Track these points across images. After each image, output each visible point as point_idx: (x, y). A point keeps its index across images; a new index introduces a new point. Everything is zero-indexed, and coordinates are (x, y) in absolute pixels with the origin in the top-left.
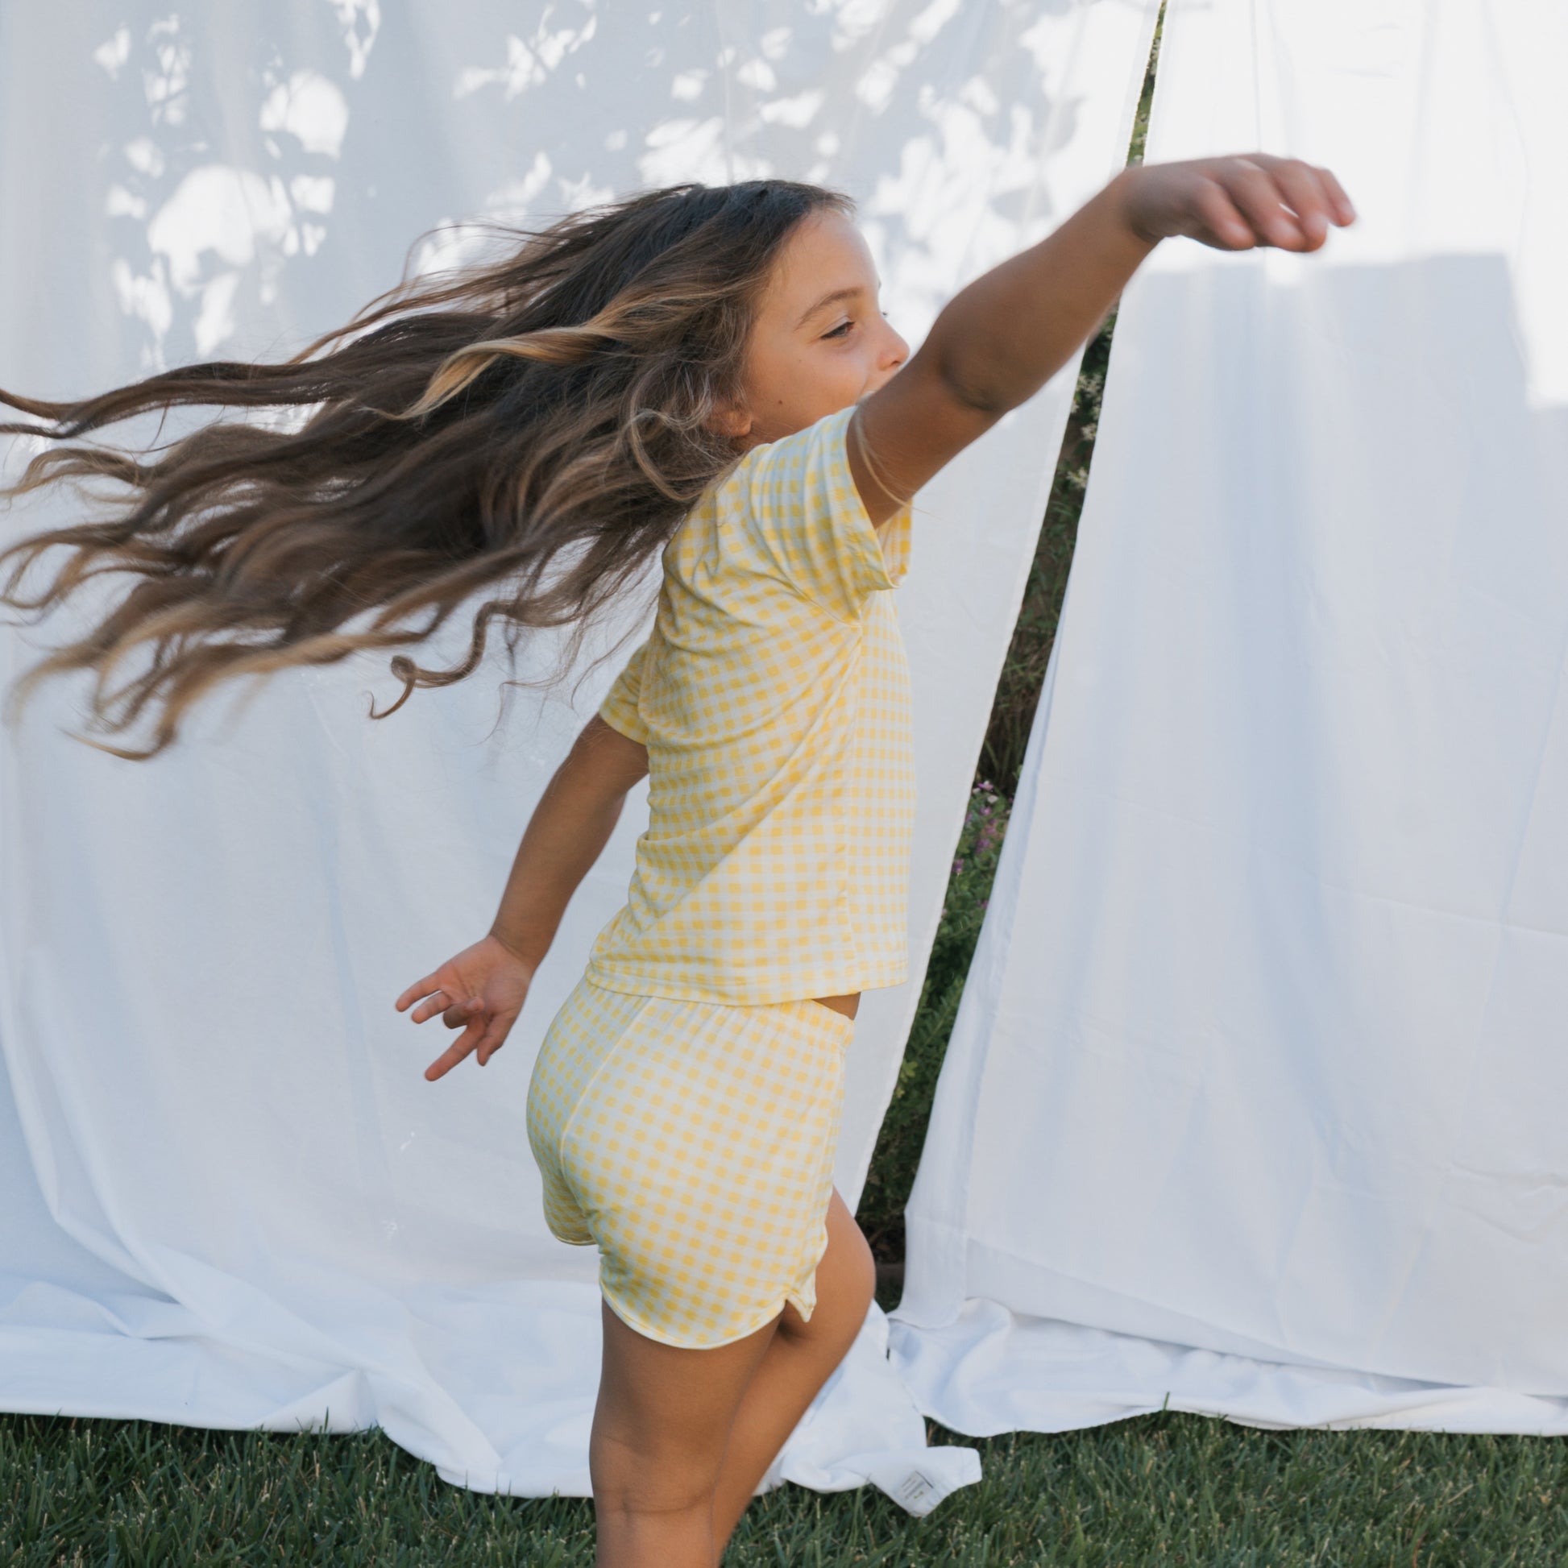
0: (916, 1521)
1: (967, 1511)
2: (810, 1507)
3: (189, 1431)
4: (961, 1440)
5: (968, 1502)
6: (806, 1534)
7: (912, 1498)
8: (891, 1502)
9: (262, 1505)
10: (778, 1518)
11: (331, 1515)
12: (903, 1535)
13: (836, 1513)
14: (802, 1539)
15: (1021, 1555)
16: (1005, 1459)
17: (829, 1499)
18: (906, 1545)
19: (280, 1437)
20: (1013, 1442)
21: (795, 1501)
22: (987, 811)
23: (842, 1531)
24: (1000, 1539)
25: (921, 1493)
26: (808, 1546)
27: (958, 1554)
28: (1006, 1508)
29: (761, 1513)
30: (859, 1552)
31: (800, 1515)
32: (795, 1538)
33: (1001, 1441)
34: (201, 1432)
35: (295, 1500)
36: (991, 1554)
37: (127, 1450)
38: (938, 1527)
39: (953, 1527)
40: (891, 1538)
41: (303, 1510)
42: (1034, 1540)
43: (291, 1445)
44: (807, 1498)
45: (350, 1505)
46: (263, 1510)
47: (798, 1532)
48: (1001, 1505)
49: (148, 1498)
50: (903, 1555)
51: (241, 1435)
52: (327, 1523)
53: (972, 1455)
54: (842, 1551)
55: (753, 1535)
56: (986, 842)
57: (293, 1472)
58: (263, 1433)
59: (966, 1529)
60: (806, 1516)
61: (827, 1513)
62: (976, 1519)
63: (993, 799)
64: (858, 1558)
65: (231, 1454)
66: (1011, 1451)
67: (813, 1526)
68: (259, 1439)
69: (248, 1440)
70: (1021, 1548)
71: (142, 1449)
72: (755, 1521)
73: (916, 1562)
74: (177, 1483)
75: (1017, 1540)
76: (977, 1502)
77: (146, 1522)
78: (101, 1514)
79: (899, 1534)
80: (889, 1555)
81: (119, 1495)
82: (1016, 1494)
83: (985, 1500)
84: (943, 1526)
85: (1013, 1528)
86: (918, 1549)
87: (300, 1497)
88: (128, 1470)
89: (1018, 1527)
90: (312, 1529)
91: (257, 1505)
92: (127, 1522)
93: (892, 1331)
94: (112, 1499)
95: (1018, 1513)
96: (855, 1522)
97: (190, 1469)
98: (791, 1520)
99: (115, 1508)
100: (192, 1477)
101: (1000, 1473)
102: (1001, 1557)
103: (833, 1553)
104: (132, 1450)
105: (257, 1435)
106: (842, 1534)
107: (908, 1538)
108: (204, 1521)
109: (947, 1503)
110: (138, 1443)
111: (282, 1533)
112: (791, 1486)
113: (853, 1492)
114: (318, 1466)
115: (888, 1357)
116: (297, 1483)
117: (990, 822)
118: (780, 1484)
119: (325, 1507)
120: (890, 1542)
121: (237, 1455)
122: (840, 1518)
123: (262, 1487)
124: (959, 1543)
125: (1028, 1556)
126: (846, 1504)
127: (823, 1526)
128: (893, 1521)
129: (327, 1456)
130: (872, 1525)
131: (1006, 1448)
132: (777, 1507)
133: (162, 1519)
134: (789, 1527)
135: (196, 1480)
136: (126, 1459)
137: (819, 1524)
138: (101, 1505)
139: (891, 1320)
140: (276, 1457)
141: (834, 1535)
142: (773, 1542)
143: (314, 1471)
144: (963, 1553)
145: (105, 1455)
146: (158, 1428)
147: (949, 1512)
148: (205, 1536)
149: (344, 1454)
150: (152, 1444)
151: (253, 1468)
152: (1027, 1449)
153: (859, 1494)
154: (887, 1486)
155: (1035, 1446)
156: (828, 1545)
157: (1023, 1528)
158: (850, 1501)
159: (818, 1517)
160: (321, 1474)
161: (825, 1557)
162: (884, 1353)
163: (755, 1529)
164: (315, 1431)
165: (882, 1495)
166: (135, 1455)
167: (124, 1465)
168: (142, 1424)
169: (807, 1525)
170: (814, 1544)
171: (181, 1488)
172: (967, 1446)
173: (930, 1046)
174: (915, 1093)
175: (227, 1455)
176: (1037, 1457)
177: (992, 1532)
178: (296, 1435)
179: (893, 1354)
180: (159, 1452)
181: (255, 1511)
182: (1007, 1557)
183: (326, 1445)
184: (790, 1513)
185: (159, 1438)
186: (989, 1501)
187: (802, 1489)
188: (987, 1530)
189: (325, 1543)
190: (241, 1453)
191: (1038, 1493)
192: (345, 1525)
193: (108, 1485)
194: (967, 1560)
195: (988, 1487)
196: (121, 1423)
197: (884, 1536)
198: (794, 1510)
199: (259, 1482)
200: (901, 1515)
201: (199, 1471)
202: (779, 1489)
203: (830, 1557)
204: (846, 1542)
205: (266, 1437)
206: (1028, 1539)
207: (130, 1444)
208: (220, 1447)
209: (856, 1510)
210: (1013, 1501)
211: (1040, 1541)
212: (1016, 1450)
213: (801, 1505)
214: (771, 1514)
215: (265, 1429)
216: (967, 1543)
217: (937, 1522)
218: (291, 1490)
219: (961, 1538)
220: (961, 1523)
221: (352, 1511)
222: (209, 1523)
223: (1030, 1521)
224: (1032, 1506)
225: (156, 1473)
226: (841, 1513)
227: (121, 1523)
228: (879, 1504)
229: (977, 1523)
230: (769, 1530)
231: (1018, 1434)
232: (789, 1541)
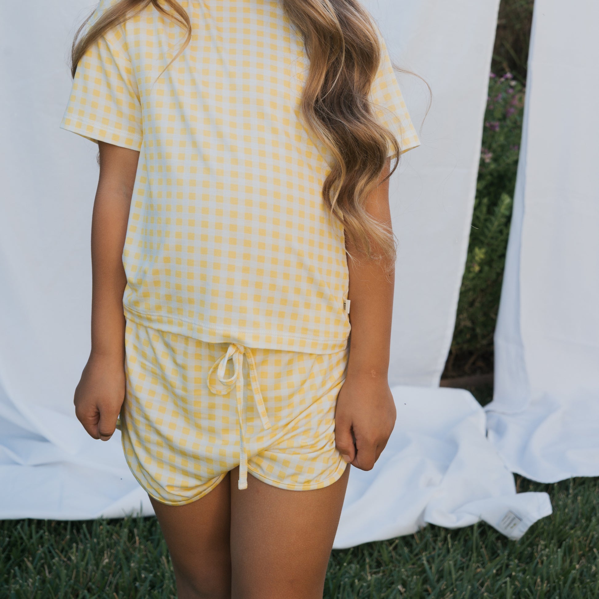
0: (513, 543)
1: (545, 534)
2: (445, 539)
3: (59, 523)
4: (538, 487)
5: (546, 527)
6: (444, 556)
7: (509, 528)
8: (495, 531)
9: (104, 567)
10: (425, 548)
11: (145, 569)
12: (506, 553)
13: (462, 542)
14: (442, 561)
15: (583, 560)
16: (567, 496)
17: (456, 533)
18: (508, 559)
19: (114, 522)
20: (571, 485)
21: (436, 536)
22: (511, 91)
23: (467, 553)
24: (569, 550)
25: (515, 525)
26: (446, 564)
27: (542, 562)
28: (572, 528)
29: (414, 545)
30: (478, 567)
31: (440, 544)
32: (437, 561)
33: (564, 485)
34: (66, 522)
35: (124, 561)
36: (564, 561)
37: (22, 538)
38: (528, 546)
39: (537, 545)
40: (498, 555)
41: (129, 568)
42: (591, 549)
43: (121, 526)
44: (443, 533)
45: (158, 561)
46: (105, 570)
47: (439, 555)
48: (567, 528)
49: (35, 568)
50: (507, 566)
51: (90, 523)
52: (143, 576)
53: (544, 497)
54: (468, 567)
55: (411, 559)
56: (512, 110)
57: (122, 544)
58: (103, 520)
59: (546, 546)
60: (443, 545)
61: (456, 543)
62: (552, 539)
63: (513, 83)
64: (479, 570)
65: (85, 535)
66: (571, 491)
67: (448, 551)
68: (101, 524)
69: (94, 525)
70: (583, 555)
71: (31, 537)
72: (411, 551)
73: (515, 571)
74: (53, 557)
75: (580, 550)
76: (551, 527)
77: (33, 584)
78: (7, 581)
79: (503, 553)
80: (498, 567)
81: (16, 568)
82: (577, 519)
83: (557, 524)
84: (531, 545)
85: (577, 544)
86: (516, 561)
87: (128, 559)
88: (23, 551)
89: (580, 542)
90: (135, 580)
91: (101, 567)
92: (21, 586)
93: (488, 419)
94: (12, 571)
95: (579, 533)
96: (474, 547)
97: (60, 547)
98: (434, 549)
99: (15, 576)
100: (62, 552)
101: (565, 506)
102: (571, 562)
103: (462, 568)
104: (25, 538)
105: (99, 522)
106: (467, 554)
107: (509, 555)
108: (70, 580)
109: (533, 529)
110: (28, 532)
111: (117, 585)
112: (432, 527)
113: (471, 527)
114: (137, 538)
115: (487, 435)
116: (125, 551)
117: (513, 97)
118: (424, 525)
119: (142, 565)
120: (498, 559)
121: (88, 536)
122: (465, 545)
123: (103, 555)
124: (542, 555)
125: (588, 561)
126: (468, 535)
127: (454, 551)
128: (499, 544)
129: (143, 531)
130: (486, 547)
131: (567, 489)
132: (425, 540)
133: (43, 581)
134: (433, 553)
135: (64, 553)
136: (22, 544)
137: (452, 551)
138: (6, 576)
139: (487, 412)
140: (112, 535)
141: (463, 557)
142: (423, 564)
143: (135, 542)
144: (545, 562)
145: (9, 542)
146: (40, 523)
147: (534, 535)
148: (70, 590)
149: (154, 529)
150: (37, 532)
151: (98, 543)
152: (581, 488)
153: (475, 528)
154: (493, 521)
155: (586, 486)
156: (459, 562)
157: (583, 542)
158: (470, 533)
159: (450, 546)
160: (140, 543)
161: (457, 572)
162: (484, 433)
163: (412, 556)
164: (135, 515)
165: (490, 527)
166: (26, 541)
167: (20, 548)
168: (30, 521)
169: (444, 551)
170: (449, 563)
171: (54, 561)
172: (541, 491)
173: (492, 238)
174: (486, 268)
175: (82, 536)
176: (588, 493)
177: (563, 548)
178: (123, 519)
179: (491, 434)
180: (41, 537)
181: (99, 572)
182: (574, 563)
183: (141, 525)
184: (433, 544)
185: (41, 529)
186: (559, 526)
187: (439, 528)
188: (560, 547)
189: (143, 588)
190: (90, 533)
191: (591, 517)
192: (155, 576)
193: (11, 562)
194: (548, 567)
195: (558, 516)
196: (18, 522)
197: (494, 554)
198: (435, 541)
199: (102, 552)
200: (503, 539)
201: (67, 548)
202: (425, 529)
203: (460, 572)
204: (470, 560)
205: (105, 523)
206: (587, 549)
207: (23, 535)
208: (78, 531)
209: (474, 539)
210: (576, 523)
211: (595, 550)
212: (574, 489)
213: (439, 539)
214: (421, 545)
215: (105, 517)
216: (548, 556)
217: (527, 543)
218: (122, 556)
219: (543, 552)
220: (542, 542)
221: (158, 567)
222: (72, 581)
223: (588, 536)
224: (587, 526)
225: (39, 552)
226: (466, 541)
227: (18, 587)
228: (489, 533)
229: (553, 541)
230: (420, 556)
231: (575, 479)
232: (433, 561)
